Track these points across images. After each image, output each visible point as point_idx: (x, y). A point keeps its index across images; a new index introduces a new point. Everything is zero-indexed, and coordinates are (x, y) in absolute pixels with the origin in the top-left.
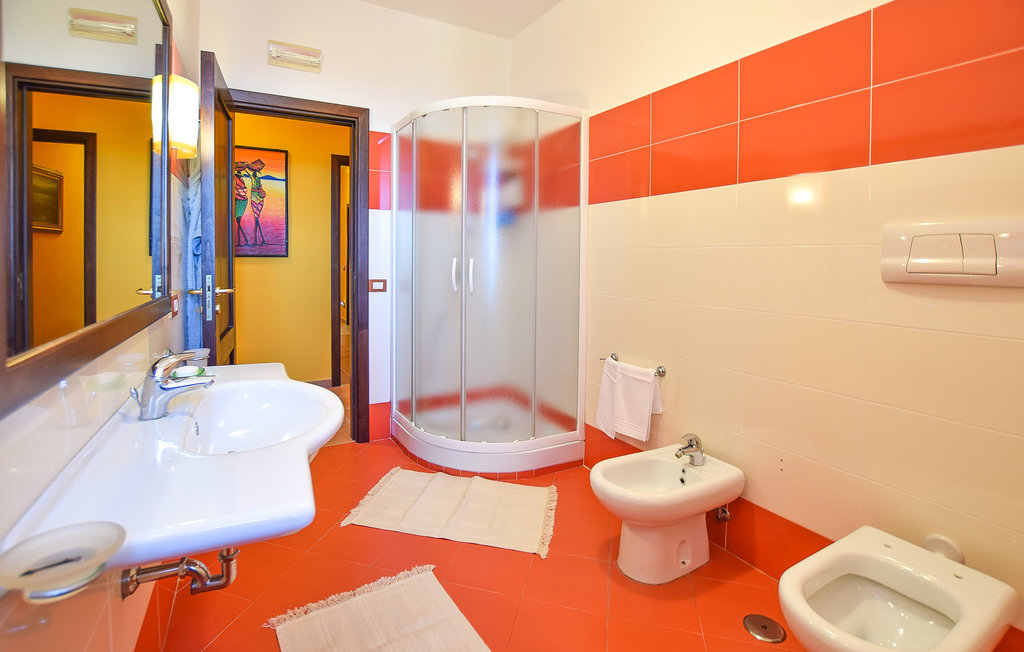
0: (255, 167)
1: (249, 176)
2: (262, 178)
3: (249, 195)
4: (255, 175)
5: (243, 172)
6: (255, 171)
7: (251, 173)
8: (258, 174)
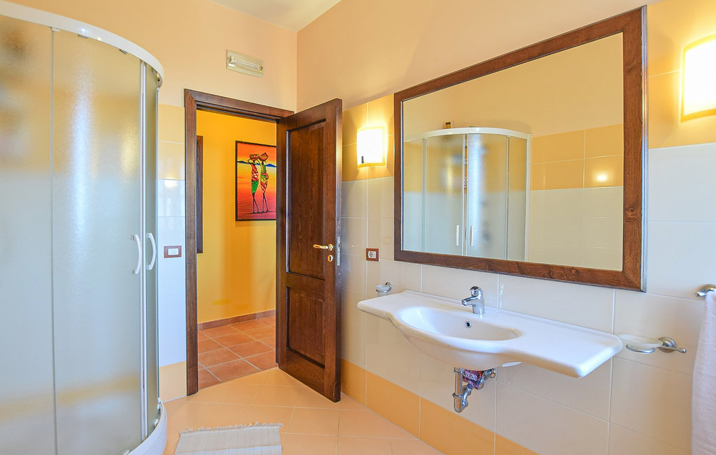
0: (264, 158)
1: (259, 164)
2: (267, 165)
3: (259, 177)
4: (263, 164)
5: (256, 162)
6: (263, 161)
7: (261, 162)
8: (265, 164)
